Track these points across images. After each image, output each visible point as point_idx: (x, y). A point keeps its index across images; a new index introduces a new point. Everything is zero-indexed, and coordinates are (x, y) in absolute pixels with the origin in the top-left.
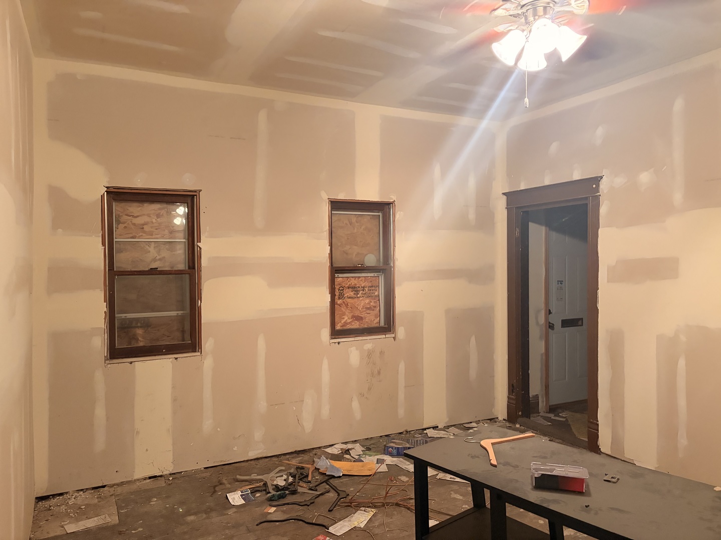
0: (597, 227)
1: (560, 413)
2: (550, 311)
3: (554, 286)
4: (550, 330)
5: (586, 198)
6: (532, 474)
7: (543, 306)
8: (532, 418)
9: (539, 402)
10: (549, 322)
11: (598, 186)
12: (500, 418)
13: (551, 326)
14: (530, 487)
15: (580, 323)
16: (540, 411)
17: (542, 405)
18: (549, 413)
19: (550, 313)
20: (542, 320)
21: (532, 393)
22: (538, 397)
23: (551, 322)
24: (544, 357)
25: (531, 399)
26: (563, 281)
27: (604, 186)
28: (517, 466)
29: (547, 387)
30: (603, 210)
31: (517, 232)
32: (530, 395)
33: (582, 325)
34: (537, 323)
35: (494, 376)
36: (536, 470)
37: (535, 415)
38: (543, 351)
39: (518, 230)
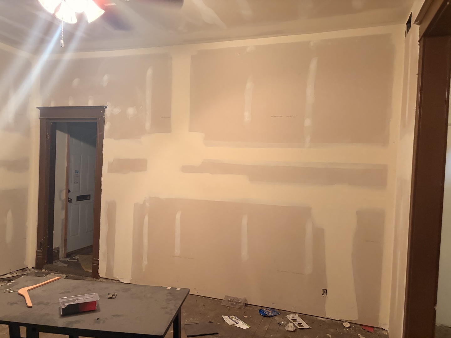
0: (102, 137)
1: (74, 257)
2: (69, 190)
3: (72, 174)
4: (69, 203)
5: (96, 119)
6: (60, 306)
7: (65, 187)
8: (54, 264)
9: (59, 252)
10: (69, 198)
11: (104, 112)
12: (30, 267)
13: (70, 201)
14: (59, 316)
15: (88, 198)
16: (60, 258)
17: (61, 254)
18: (66, 258)
19: (69, 192)
20: (63, 196)
21: (55, 246)
22: (59, 249)
23: (70, 198)
24: (64, 221)
25: (53, 251)
26: (78, 171)
27: (108, 112)
28: (48, 303)
29: (65, 241)
30: (107, 127)
31: (48, 137)
32: (54, 248)
33: (90, 199)
34: (60, 199)
35: (26, 238)
36: (63, 303)
37: (56, 261)
38: (64, 217)
39: (48, 135)
